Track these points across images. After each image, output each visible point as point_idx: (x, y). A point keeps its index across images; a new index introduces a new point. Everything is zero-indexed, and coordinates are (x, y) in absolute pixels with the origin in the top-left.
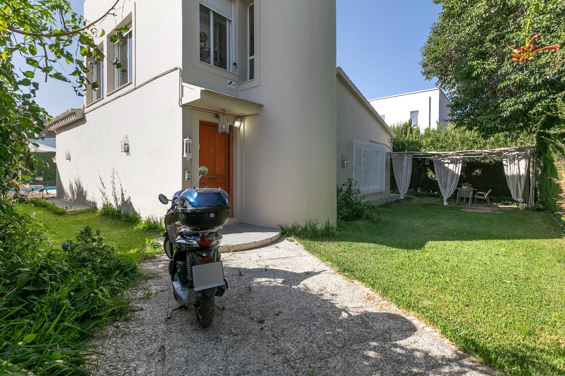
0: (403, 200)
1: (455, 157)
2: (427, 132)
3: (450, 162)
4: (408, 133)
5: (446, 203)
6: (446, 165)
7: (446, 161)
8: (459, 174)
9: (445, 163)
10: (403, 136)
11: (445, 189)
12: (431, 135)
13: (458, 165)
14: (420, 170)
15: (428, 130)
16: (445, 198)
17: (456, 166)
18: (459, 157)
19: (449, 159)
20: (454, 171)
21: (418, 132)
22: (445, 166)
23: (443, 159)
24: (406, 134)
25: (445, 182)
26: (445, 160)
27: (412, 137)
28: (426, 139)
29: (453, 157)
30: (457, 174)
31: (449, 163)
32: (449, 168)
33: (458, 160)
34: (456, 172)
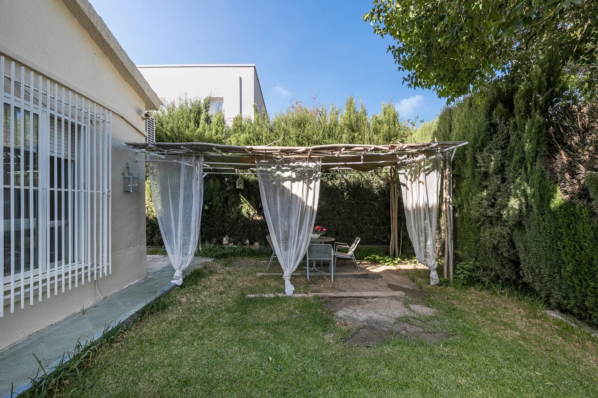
0: (181, 287)
1: (305, 164)
2: (238, 123)
3: (294, 175)
4: (202, 121)
5: (289, 289)
6: (287, 184)
7: (286, 175)
8: (316, 208)
9: (285, 179)
10: (192, 125)
11: (286, 249)
12: (245, 128)
13: (312, 186)
14: (226, 201)
15: (239, 118)
16: (287, 274)
17: (309, 187)
18: (314, 164)
19: (293, 169)
20: (304, 200)
21: (221, 122)
22: (284, 188)
23: (279, 169)
24: (197, 123)
25: (286, 229)
26: (283, 171)
27: (211, 129)
28: (236, 135)
29: (301, 164)
30: (312, 208)
31: (293, 180)
32: (294, 192)
33: (311, 172)
34: (310, 203)
